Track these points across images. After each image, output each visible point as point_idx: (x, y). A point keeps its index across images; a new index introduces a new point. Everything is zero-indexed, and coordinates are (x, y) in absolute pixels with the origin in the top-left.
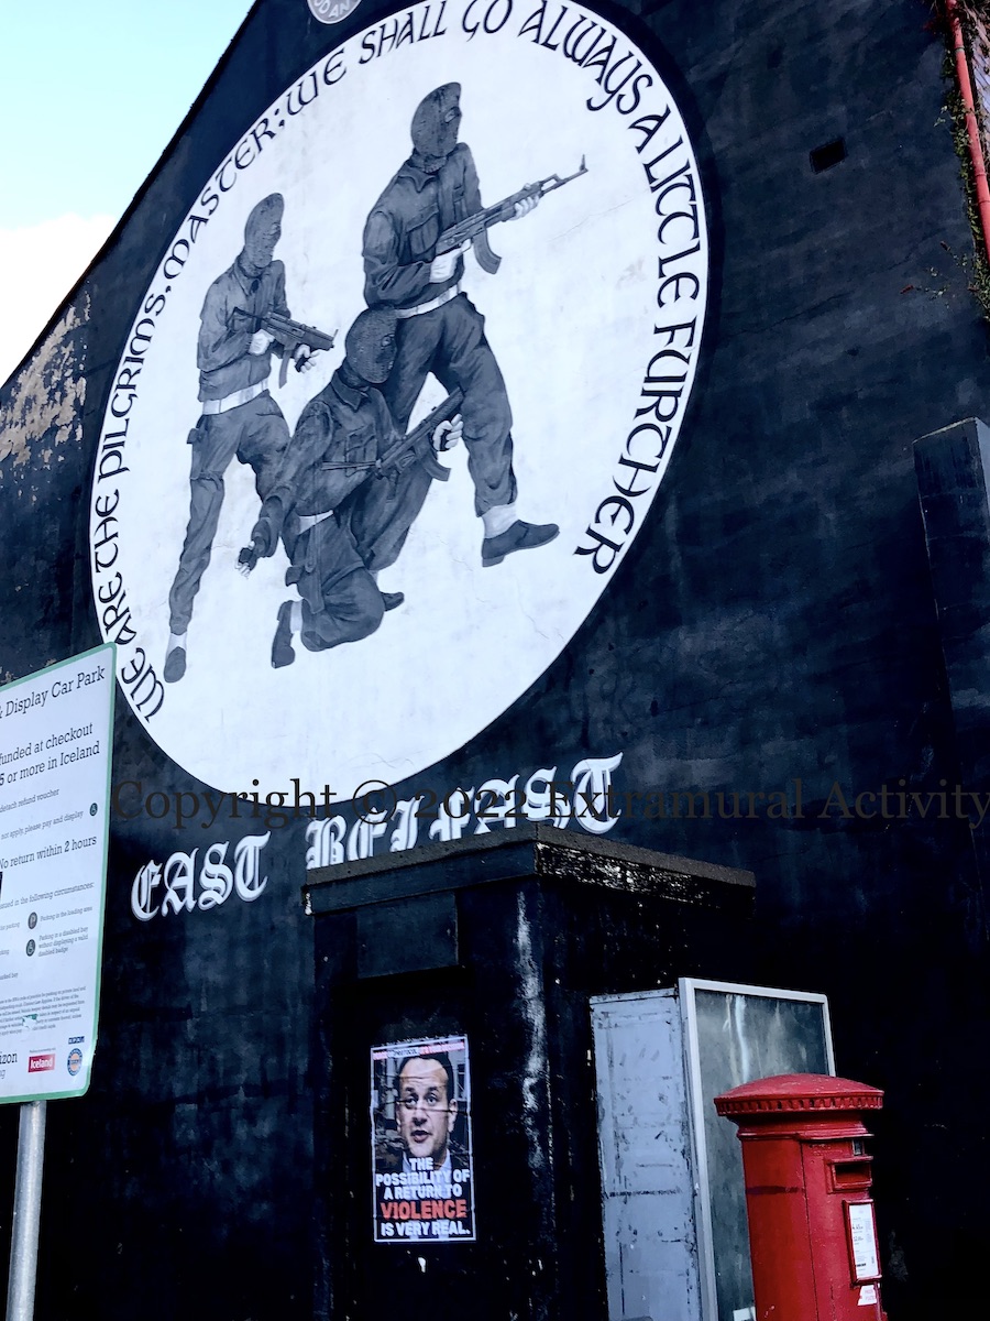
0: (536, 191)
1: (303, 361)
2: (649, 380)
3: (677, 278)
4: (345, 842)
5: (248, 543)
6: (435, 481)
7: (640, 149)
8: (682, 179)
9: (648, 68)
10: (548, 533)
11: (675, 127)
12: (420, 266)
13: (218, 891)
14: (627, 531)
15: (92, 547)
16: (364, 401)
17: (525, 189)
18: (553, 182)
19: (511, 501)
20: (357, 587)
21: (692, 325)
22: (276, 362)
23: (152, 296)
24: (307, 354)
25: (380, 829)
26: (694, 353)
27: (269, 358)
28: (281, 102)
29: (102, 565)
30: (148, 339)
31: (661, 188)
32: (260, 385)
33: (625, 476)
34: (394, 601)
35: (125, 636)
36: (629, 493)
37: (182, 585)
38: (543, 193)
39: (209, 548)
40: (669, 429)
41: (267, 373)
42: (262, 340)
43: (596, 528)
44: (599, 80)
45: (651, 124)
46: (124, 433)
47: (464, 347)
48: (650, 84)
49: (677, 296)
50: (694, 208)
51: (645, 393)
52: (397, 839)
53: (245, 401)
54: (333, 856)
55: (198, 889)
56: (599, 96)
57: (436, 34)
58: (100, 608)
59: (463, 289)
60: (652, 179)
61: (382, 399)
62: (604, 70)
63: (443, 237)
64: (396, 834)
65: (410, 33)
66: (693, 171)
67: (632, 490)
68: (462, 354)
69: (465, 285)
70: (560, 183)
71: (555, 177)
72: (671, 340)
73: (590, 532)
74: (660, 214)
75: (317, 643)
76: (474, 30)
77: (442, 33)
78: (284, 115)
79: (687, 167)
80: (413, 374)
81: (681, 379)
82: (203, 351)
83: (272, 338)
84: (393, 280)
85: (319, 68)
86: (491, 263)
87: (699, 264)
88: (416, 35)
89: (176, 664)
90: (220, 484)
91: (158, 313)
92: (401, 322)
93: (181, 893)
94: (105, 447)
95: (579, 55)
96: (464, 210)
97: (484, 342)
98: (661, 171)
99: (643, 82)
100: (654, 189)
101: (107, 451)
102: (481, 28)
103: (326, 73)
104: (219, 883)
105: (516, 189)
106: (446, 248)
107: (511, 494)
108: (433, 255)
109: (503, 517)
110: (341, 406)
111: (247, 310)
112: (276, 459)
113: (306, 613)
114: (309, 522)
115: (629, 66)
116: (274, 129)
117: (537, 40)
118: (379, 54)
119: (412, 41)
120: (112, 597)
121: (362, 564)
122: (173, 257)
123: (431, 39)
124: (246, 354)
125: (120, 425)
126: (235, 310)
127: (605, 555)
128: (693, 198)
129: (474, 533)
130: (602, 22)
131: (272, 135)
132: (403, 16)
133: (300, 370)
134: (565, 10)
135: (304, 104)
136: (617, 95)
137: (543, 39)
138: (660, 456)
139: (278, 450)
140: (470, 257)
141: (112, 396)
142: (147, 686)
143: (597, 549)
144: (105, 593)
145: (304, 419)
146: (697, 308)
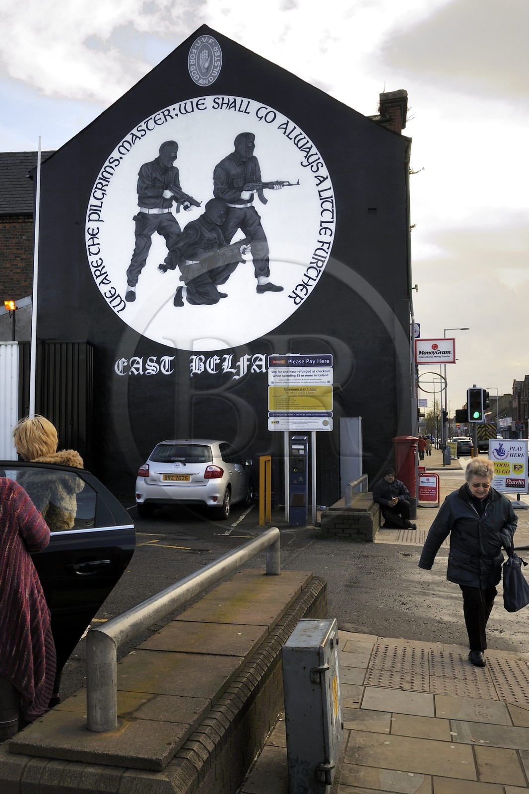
0: (281, 184)
1: (186, 208)
2: (315, 254)
3: (326, 228)
5: (163, 262)
6: (240, 263)
8: (329, 200)
9: (321, 160)
10: (280, 289)
11: (328, 183)
12: (237, 192)
13: (154, 371)
15: (87, 246)
16: (212, 229)
17: (277, 181)
18: (287, 183)
19: (268, 276)
20: (209, 288)
21: (329, 243)
22: (175, 204)
23: (113, 158)
24: (189, 205)
25: (218, 361)
26: (329, 251)
27: (172, 201)
28: (176, 106)
29: (93, 254)
30: (112, 174)
31: (324, 200)
32: (167, 209)
33: (306, 280)
34: (225, 296)
36: (306, 284)
37: (133, 269)
38: (283, 186)
39: (145, 260)
41: (171, 206)
42: (168, 194)
43: (295, 291)
44: (306, 157)
45: (322, 179)
47: (252, 224)
48: (322, 166)
49: (325, 234)
50: (333, 210)
53: (160, 213)
54: (200, 367)
55: (144, 369)
56: (305, 163)
57: (245, 112)
58: (93, 269)
59: (253, 205)
60: (320, 196)
61: (220, 230)
62: (307, 154)
63: (246, 185)
64: (223, 364)
65: (235, 106)
66: (333, 198)
67: (308, 284)
68: (252, 226)
70: (290, 185)
71: (288, 182)
72: (323, 246)
73: (293, 292)
74: (322, 208)
75: (193, 302)
76: (261, 118)
77: (248, 113)
78: (177, 111)
79: (332, 197)
80: (233, 226)
82: (140, 190)
83: (173, 194)
84: (225, 192)
85: (195, 100)
86: (264, 201)
87: (333, 226)
88: (237, 109)
89: (131, 297)
90: (149, 239)
91: (116, 166)
92: (229, 208)
93: (137, 369)
94: (91, 210)
95: (300, 145)
96: (254, 179)
97: (260, 225)
98: (324, 194)
99: (320, 165)
100: (321, 199)
101: (91, 211)
102: (263, 118)
103: (197, 105)
104: (155, 369)
106: (247, 189)
107: (267, 274)
108: (242, 190)
109: (264, 280)
110: (203, 228)
111: (161, 180)
112: (175, 237)
113: (188, 292)
114: (190, 263)
115: (316, 157)
116: (174, 116)
117: (285, 133)
118: (221, 108)
119: (235, 110)
120: (98, 266)
121: (211, 281)
122: (123, 146)
123: (243, 113)
124: (160, 196)
125: (98, 203)
126: (155, 178)
127: (298, 300)
128: (333, 207)
129: (254, 282)
130: (308, 138)
131: (172, 118)
132: (232, 98)
133: (185, 210)
134: (295, 128)
135: (187, 112)
136: (311, 165)
137: (287, 134)
138: (317, 277)
139: (176, 235)
140: (256, 196)
141: (93, 191)
142: (118, 300)
143: (295, 298)
144: (95, 264)
145: (186, 228)
146: (331, 239)
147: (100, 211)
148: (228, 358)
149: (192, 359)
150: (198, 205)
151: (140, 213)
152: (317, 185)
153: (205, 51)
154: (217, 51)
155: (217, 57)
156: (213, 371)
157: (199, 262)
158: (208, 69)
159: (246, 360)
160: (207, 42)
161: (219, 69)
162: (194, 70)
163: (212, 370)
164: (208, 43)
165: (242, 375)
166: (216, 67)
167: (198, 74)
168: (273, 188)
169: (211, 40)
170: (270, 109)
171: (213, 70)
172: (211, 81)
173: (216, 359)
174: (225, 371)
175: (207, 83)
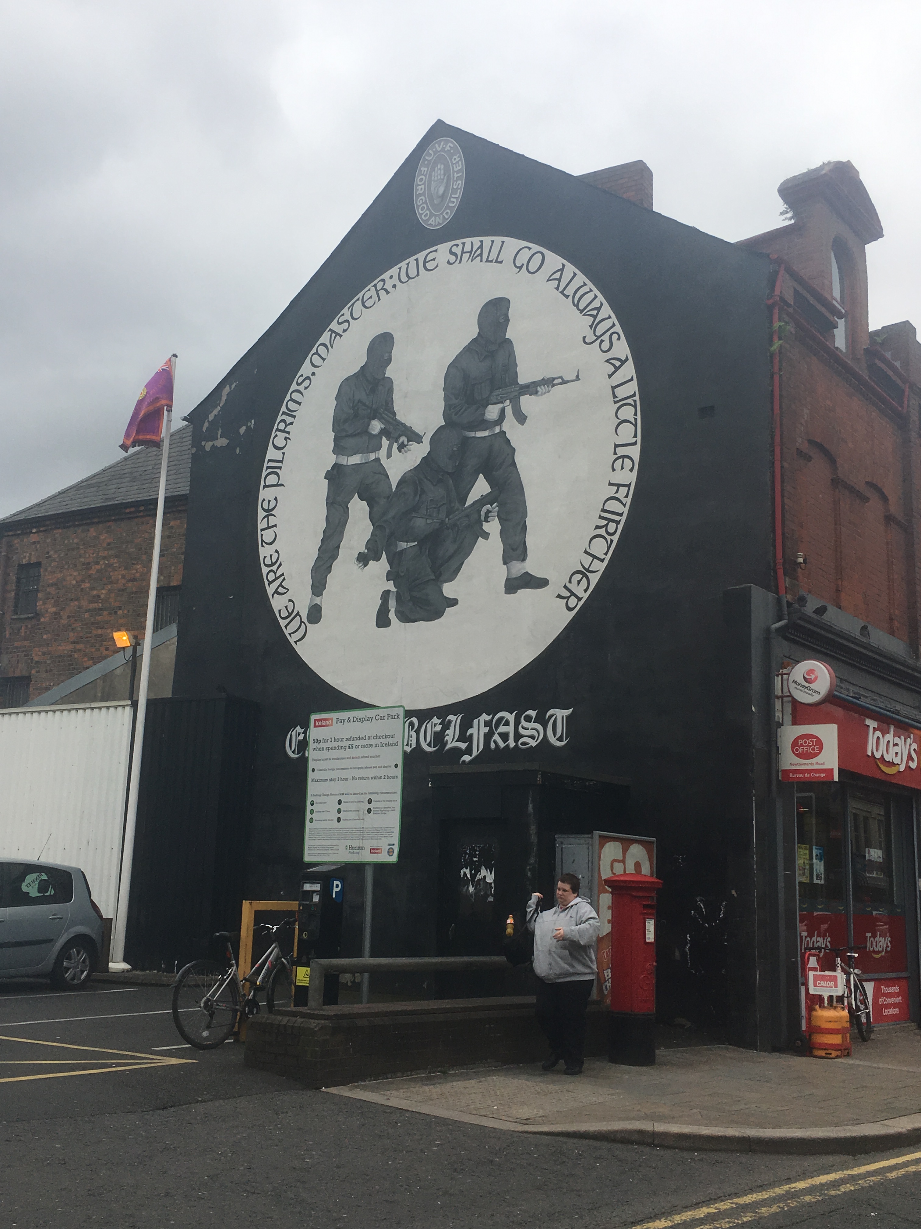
0: (549, 382)
1: (401, 447)
2: (603, 510)
3: (624, 457)
4: (418, 732)
5: (363, 549)
6: (480, 538)
7: (610, 376)
8: (630, 401)
9: (618, 328)
10: (542, 583)
11: (629, 370)
12: (479, 408)
14: (586, 591)
15: (259, 531)
16: (440, 481)
17: (543, 379)
18: (560, 380)
19: (524, 560)
20: (430, 590)
21: (629, 486)
22: (385, 442)
23: (302, 375)
24: (406, 443)
25: (438, 728)
26: (628, 501)
27: (381, 439)
28: (394, 271)
29: (266, 543)
30: (299, 404)
31: (621, 403)
32: (374, 454)
33: (587, 561)
34: (453, 602)
35: (281, 590)
36: (588, 570)
37: (320, 566)
38: (553, 386)
39: (338, 547)
40: (612, 541)
41: (379, 447)
42: (376, 426)
43: (568, 585)
44: (591, 326)
45: (618, 364)
46: (281, 461)
47: (502, 464)
48: (619, 339)
49: (622, 468)
50: (636, 419)
51: (601, 517)
52: (448, 735)
53: (364, 461)
54: (410, 739)
56: (590, 338)
57: (497, 262)
58: (265, 570)
59: (504, 429)
60: (615, 396)
61: (451, 482)
62: (594, 321)
63: (494, 394)
64: (447, 732)
65: (481, 255)
66: (637, 398)
67: (590, 569)
68: (501, 468)
69: (506, 426)
70: (564, 382)
71: (561, 377)
72: (617, 492)
73: (565, 587)
74: (618, 418)
75: (405, 618)
77: (501, 262)
78: (395, 280)
79: (634, 395)
80: (471, 472)
81: (621, 515)
82: (338, 423)
83: (383, 426)
84: (462, 411)
85: (421, 256)
86: (521, 418)
87: (635, 452)
88: (484, 259)
89: (315, 614)
90: (346, 510)
91: (306, 388)
92: (466, 440)
94: (268, 468)
95: (582, 306)
96: (507, 380)
97: (514, 464)
98: (621, 393)
99: (615, 337)
100: (615, 402)
101: (269, 471)
102: (525, 267)
103: (425, 262)
105: (539, 378)
106: (495, 401)
107: (523, 557)
108: (487, 403)
109: (518, 568)
110: (425, 480)
111: (367, 403)
112: (382, 502)
113: (399, 598)
114: (404, 545)
116: (389, 288)
117: (557, 289)
118: (460, 262)
119: (481, 261)
120: (273, 564)
121: (434, 578)
122: (317, 353)
123: (494, 264)
124: (365, 432)
125: (278, 455)
126: (359, 401)
127: (573, 601)
128: (636, 414)
129: (501, 573)
130: (596, 291)
131: (388, 292)
132: (476, 240)
133: (400, 451)
134: (575, 274)
135: (409, 278)
136: (600, 339)
137: (561, 289)
138: (606, 554)
139: (384, 498)
140: (509, 411)
141: (273, 435)
142: (296, 623)
143: (568, 598)
144: (267, 561)
145: (400, 483)
146: (631, 478)
148: (455, 719)
150: (417, 438)
151: (336, 466)
153: (439, 167)
154: (458, 162)
155: (458, 172)
156: (430, 746)
157: (416, 543)
158: (443, 196)
159: (482, 724)
160: (443, 150)
161: (459, 194)
162: (423, 203)
163: (429, 745)
164: (445, 152)
165: (475, 753)
166: (454, 191)
167: (428, 209)
168: (536, 393)
169: (450, 144)
170: (536, 248)
171: (451, 197)
172: (447, 217)
173: (435, 724)
174: (449, 746)
175: (441, 222)
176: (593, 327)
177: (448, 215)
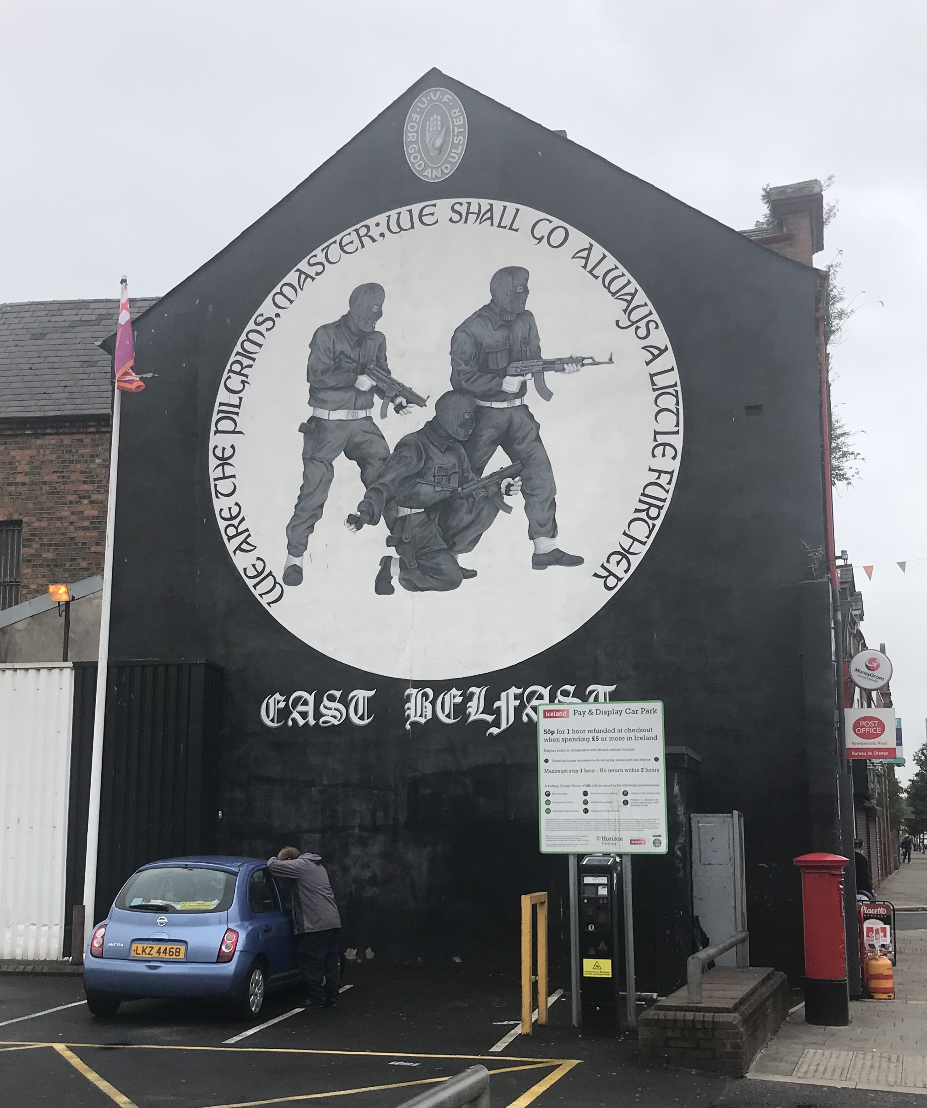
0: (579, 361)
1: (399, 408)
2: (643, 494)
3: (665, 445)
4: (433, 703)
5: (355, 511)
6: (501, 511)
8: (671, 390)
9: (655, 317)
10: (577, 561)
11: (669, 359)
12: (494, 378)
13: (335, 717)
14: (626, 571)
15: (212, 480)
16: (449, 449)
17: (571, 357)
18: (590, 361)
19: (553, 536)
20: (442, 560)
21: (671, 473)
22: (378, 401)
23: (262, 315)
24: (404, 404)
25: (459, 700)
26: (672, 488)
27: (373, 396)
28: (381, 218)
29: (221, 494)
30: (260, 346)
31: (661, 391)
32: (364, 411)
33: (627, 542)
34: (473, 574)
35: (244, 546)
36: (628, 552)
37: (298, 525)
38: (583, 365)
39: (321, 506)
40: (654, 525)
41: (371, 405)
42: (365, 383)
43: (606, 565)
44: (625, 311)
45: (656, 352)
46: (238, 407)
47: (524, 438)
48: (657, 327)
49: (664, 455)
50: (678, 410)
51: (640, 501)
53: (350, 418)
54: (424, 710)
55: (318, 715)
56: (624, 321)
57: (511, 228)
58: (222, 524)
59: (525, 403)
60: (653, 384)
61: (463, 450)
62: (628, 306)
63: (512, 365)
64: (469, 704)
65: (491, 218)
66: (679, 388)
67: (630, 551)
68: (523, 442)
69: (527, 400)
70: (595, 363)
71: (592, 358)
72: (658, 478)
73: (603, 566)
74: (658, 406)
75: (411, 586)
76: (541, 239)
77: (517, 230)
78: (383, 229)
79: (675, 385)
80: (487, 442)
81: (664, 500)
82: (312, 373)
83: (374, 384)
84: (473, 379)
85: (416, 208)
86: (546, 394)
87: (678, 441)
88: (496, 222)
89: (294, 576)
90: (329, 467)
91: (268, 330)
92: (479, 409)
93: (304, 715)
94: (219, 411)
95: (614, 288)
96: (528, 354)
97: (538, 439)
98: (661, 381)
99: (652, 325)
100: (654, 390)
101: (221, 415)
102: (545, 240)
103: (421, 216)
104: (338, 714)
105: (565, 355)
106: (514, 373)
107: (553, 533)
108: (504, 374)
109: (547, 544)
110: (431, 446)
111: (352, 356)
112: (378, 464)
113: (403, 566)
114: (405, 511)
115: (644, 311)
116: (376, 237)
117: (585, 267)
118: (466, 222)
119: (492, 225)
120: (232, 518)
121: (446, 547)
122: (281, 293)
123: (507, 231)
124: (351, 386)
125: (234, 399)
126: (342, 352)
127: (611, 581)
128: (677, 403)
129: (528, 549)
130: (629, 276)
131: (374, 240)
132: (485, 203)
133: (398, 412)
134: (604, 257)
135: (402, 229)
136: (635, 326)
137: (589, 268)
138: (648, 537)
139: (380, 459)
140: (531, 385)
141: (225, 376)
142: (268, 583)
143: (607, 577)
144: (226, 514)
145: (401, 445)
146: (675, 466)
147: (237, 414)
148: (479, 693)
149: (409, 696)
150: (421, 402)
151: (313, 419)
152: (648, 363)
153: (435, 116)
154: (458, 117)
155: (459, 127)
156: (449, 718)
157: (423, 510)
158: (440, 149)
159: (511, 697)
160: (439, 100)
161: (461, 150)
162: (415, 152)
163: (448, 716)
164: (442, 103)
165: (504, 726)
166: (455, 146)
167: (422, 159)
168: (563, 370)
169: (448, 96)
170: (557, 222)
171: (451, 152)
172: (446, 172)
173: (455, 696)
174: (472, 718)
175: (439, 175)
176: (628, 311)
177: (449, 171)
